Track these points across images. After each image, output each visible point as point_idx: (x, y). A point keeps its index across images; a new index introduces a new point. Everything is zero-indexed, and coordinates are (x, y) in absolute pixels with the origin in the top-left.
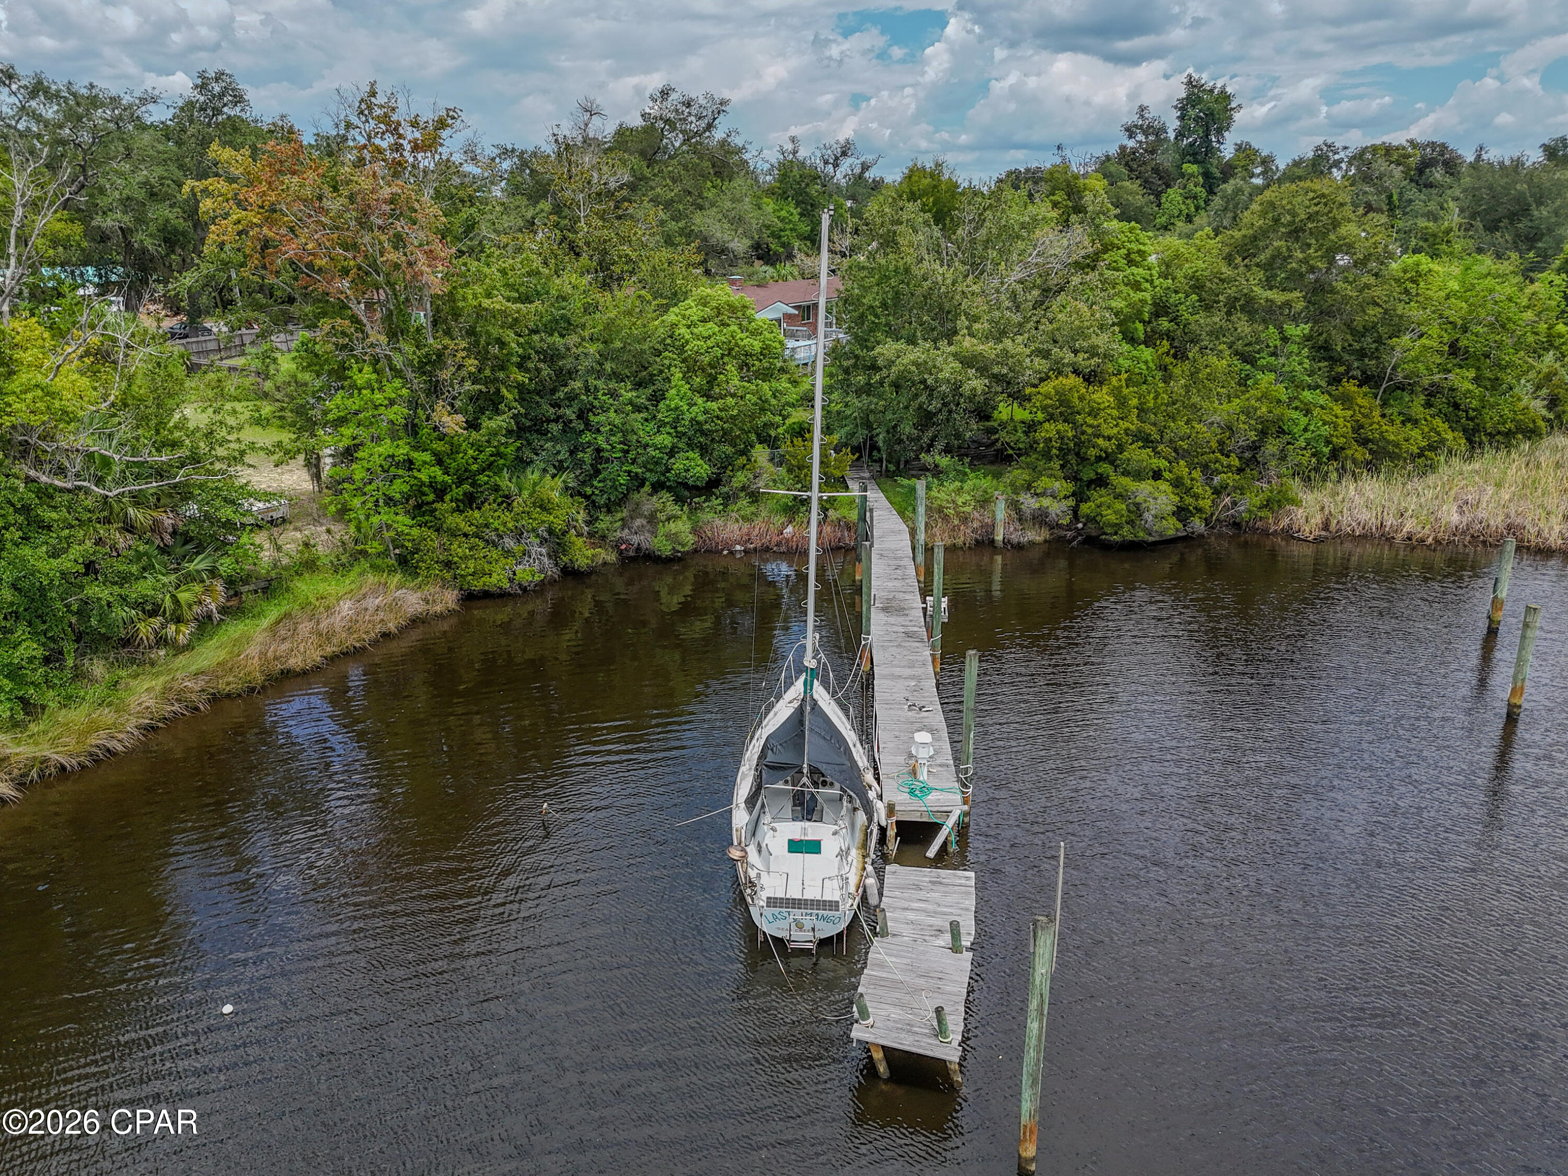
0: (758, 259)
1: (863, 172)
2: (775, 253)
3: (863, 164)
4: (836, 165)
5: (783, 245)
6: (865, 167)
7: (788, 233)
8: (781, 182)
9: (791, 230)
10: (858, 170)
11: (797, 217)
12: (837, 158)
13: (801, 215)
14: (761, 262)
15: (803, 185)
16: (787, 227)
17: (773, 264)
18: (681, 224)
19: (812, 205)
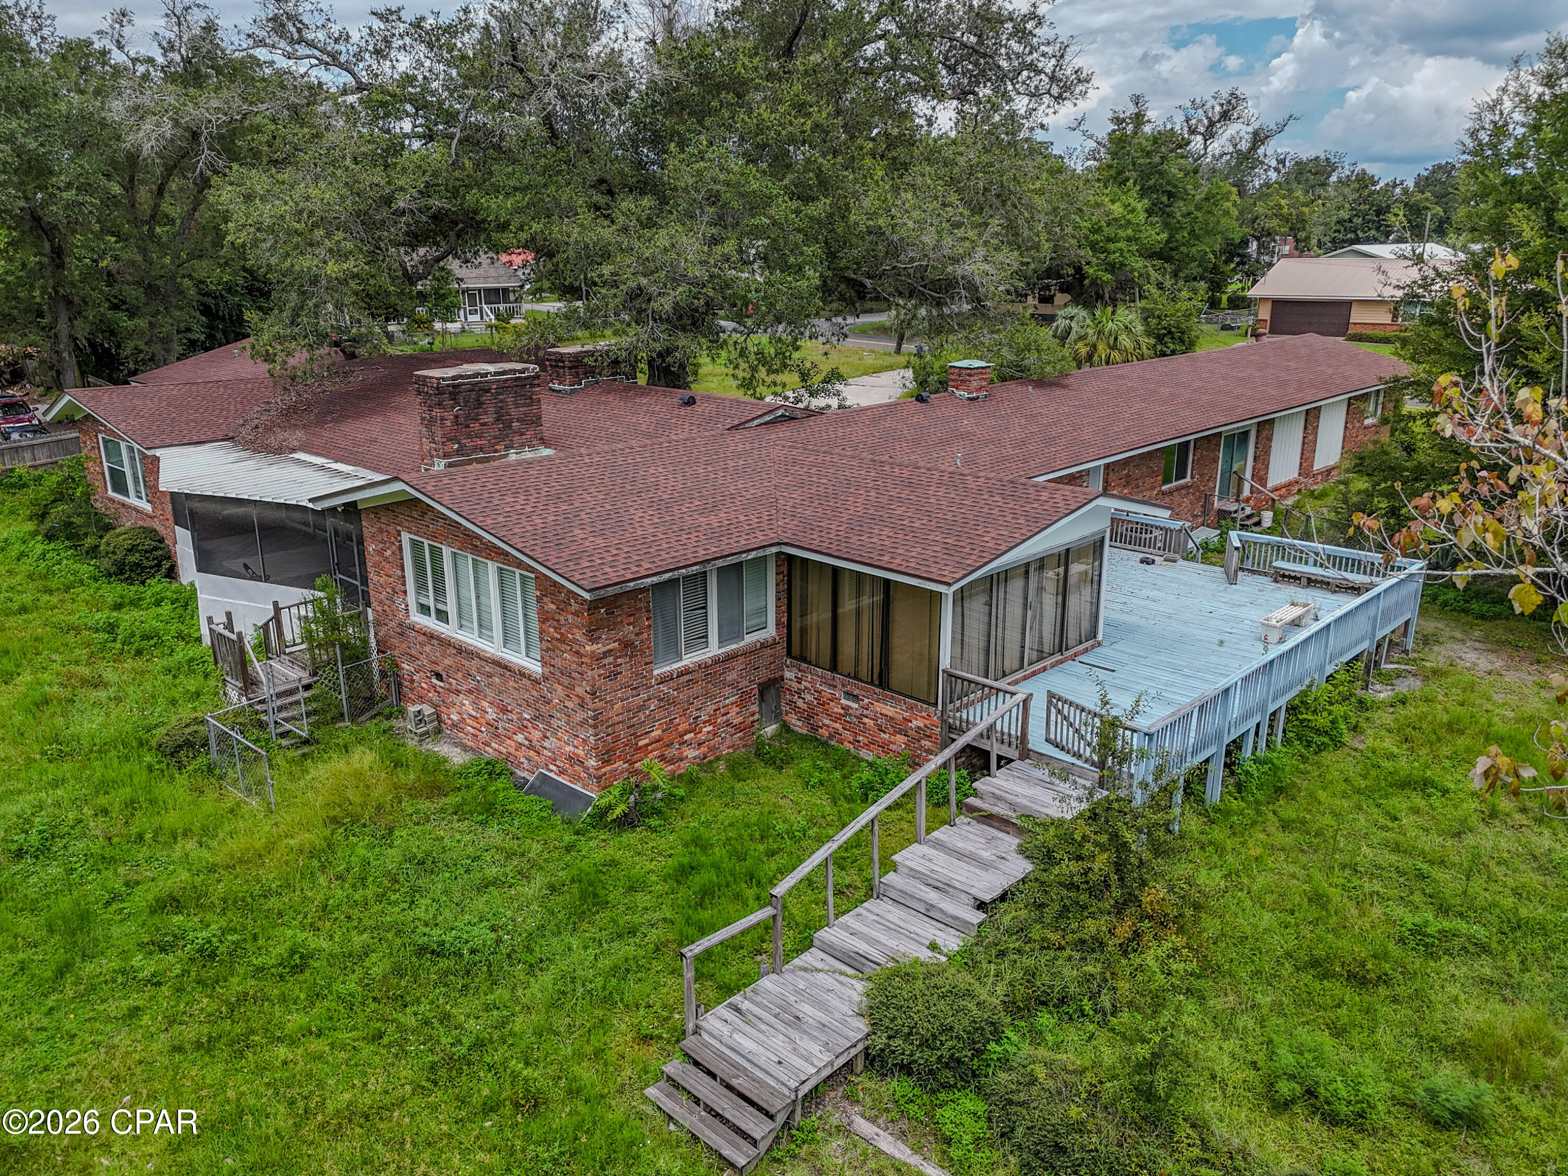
0: (1062, 291)
1: (1254, 147)
2: (1094, 283)
3: (1256, 134)
4: (1209, 135)
5: (1111, 268)
6: (1259, 138)
7: (1122, 245)
8: (1114, 155)
9: (1129, 239)
10: (1244, 146)
11: (1142, 216)
12: (1212, 124)
13: (1149, 212)
14: (1067, 297)
15: (1157, 159)
16: (1122, 233)
17: (1088, 305)
18: (821, 207)
19: (1170, 195)
